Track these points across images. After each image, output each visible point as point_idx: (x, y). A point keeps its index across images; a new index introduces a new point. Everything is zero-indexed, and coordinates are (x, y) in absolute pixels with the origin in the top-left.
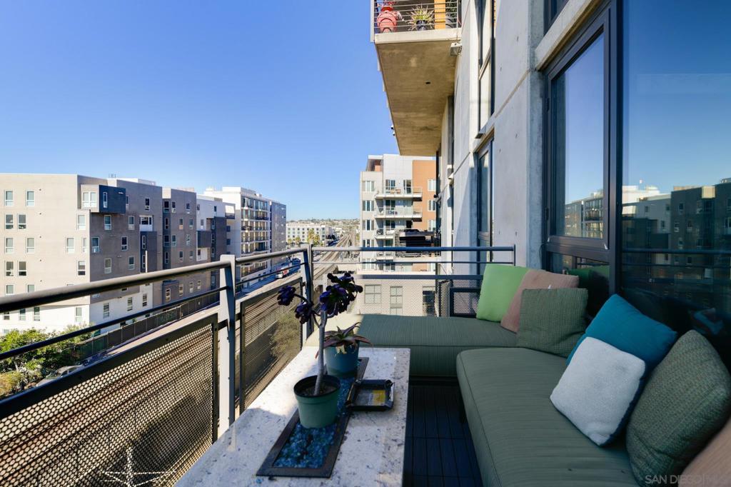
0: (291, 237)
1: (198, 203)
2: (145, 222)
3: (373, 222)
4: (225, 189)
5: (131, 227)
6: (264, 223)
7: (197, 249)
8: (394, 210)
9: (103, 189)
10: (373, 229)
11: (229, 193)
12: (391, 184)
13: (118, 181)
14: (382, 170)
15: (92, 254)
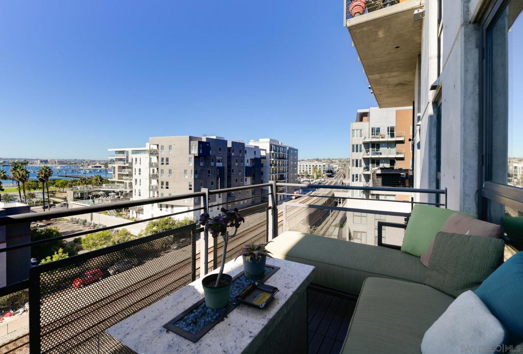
0: (302, 172)
1: (245, 149)
2: (219, 161)
3: (361, 161)
4: (261, 140)
5: (212, 164)
6: (283, 161)
7: (245, 178)
8: (379, 152)
9: (200, 143)
10: (361, 166)
11: (263, 142)
12: (375, 131)
13: (207, 138)
14: (369, 120)
15: (195, 179)
